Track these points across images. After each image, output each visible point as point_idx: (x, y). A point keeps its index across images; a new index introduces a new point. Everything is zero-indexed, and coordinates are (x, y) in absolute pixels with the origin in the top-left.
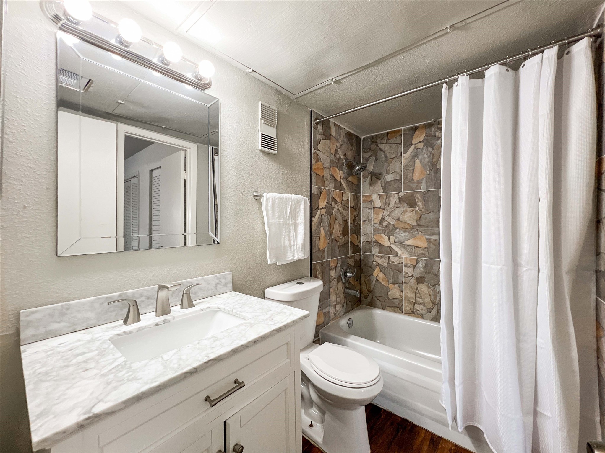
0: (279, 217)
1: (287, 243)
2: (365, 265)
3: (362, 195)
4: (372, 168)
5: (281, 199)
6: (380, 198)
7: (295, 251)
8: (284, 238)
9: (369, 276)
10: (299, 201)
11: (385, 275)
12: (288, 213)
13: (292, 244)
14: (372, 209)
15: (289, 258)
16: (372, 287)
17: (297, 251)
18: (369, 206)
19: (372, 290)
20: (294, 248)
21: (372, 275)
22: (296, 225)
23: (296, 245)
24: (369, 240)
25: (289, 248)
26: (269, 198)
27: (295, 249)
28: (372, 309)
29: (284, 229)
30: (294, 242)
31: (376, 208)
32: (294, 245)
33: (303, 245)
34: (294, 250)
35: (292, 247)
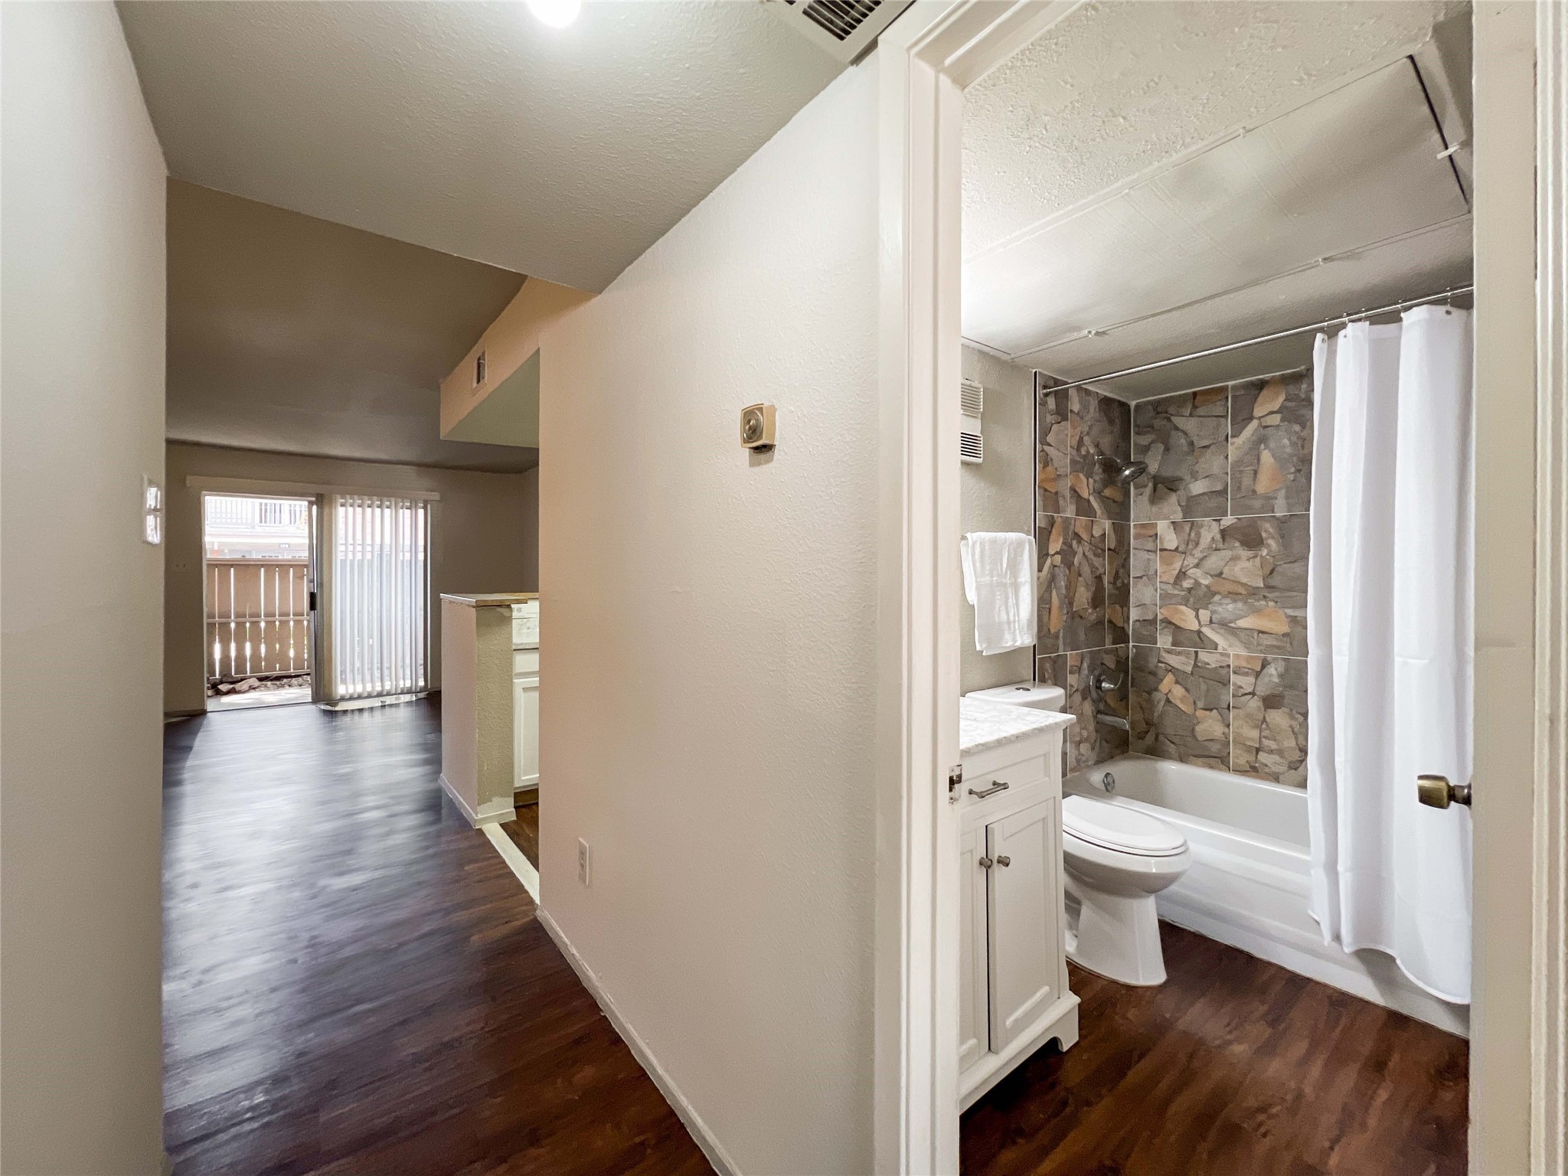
0: (992, 573)
1: (1004, 617)
2: (1140, 669)
3: (1132, 524)
4: (1157, 466)
5: (994, 542)
6: (1174, 529)
8: (1000, 608)
9: (1149, 693)
10: (1020, 544)
11: (1187, 690)
12: (1005, 565)
13: (1012, 618)
14: (1155, 552)
15: (1008, 643)
16: (1156, 714)
17: (1020, 631)
18: (1150, 545)
19: (1155, 720)
20: (1015, 625)
21: (1156, 689)
22: (1016, 587)
23: (1018, 621)
24: (1150, 617)
25: (1006, 627)
26: (976, 541)
27: (1017, 626)
28: (1157, 760)
29: (998, 593)
30: (1014, 615)
31: (1166, 550)
32: (1014, 622)
33: (1030, 621)
34: (1015, 631)
35: (1012, 626)
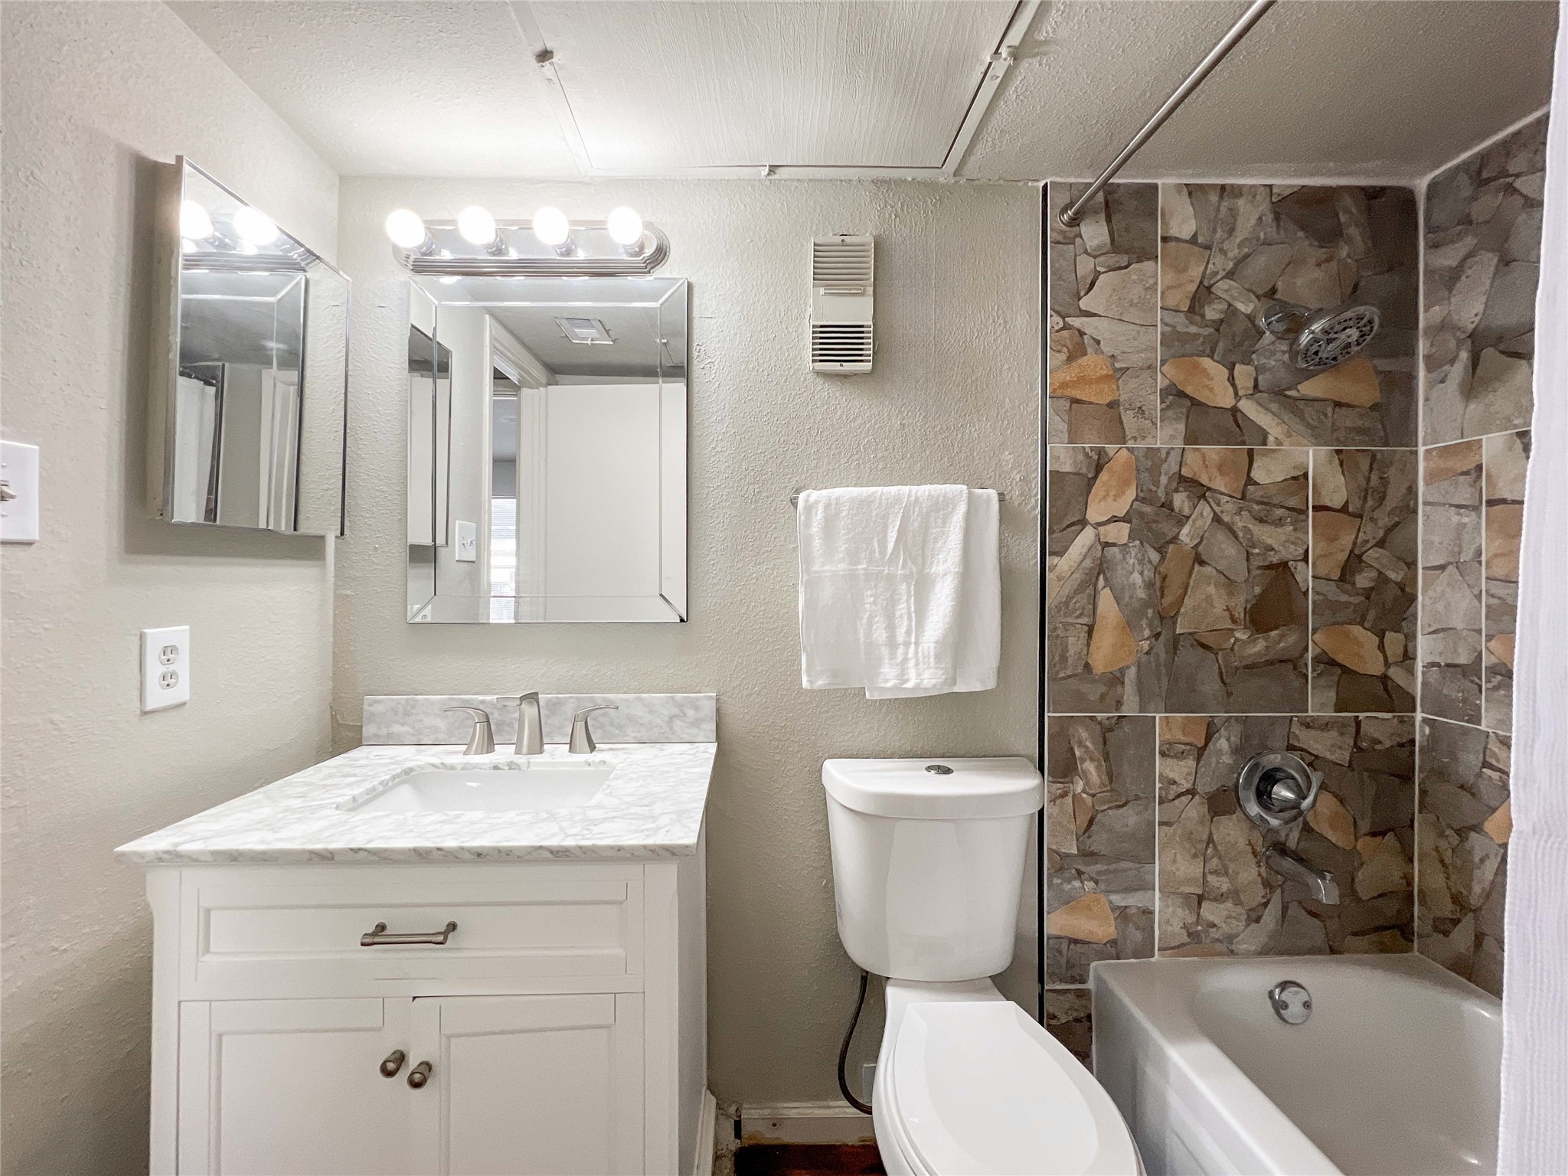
0: (853, 557)
1: (880, 634)
5: (865, 503)
7: (911, 663)
8: (870, 618)
10: (941, 508)
12: (891, 546)
13: (901, 637)
15: (887, 681)
17: (917, 664)
18: (1464, 496)
20: (906, 653)
22: (922, 587)
23: (917, 644)
24: (1464, 659)
25: (885, 651)
26: (817, 502)
27: (911, 655)
29: (869, 593)
30: (908, 633)
32: (907, 644)
33: (941, 643)
34: (905, 660)
35: (901, 650)
